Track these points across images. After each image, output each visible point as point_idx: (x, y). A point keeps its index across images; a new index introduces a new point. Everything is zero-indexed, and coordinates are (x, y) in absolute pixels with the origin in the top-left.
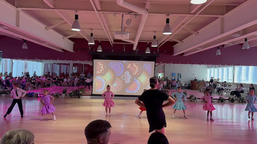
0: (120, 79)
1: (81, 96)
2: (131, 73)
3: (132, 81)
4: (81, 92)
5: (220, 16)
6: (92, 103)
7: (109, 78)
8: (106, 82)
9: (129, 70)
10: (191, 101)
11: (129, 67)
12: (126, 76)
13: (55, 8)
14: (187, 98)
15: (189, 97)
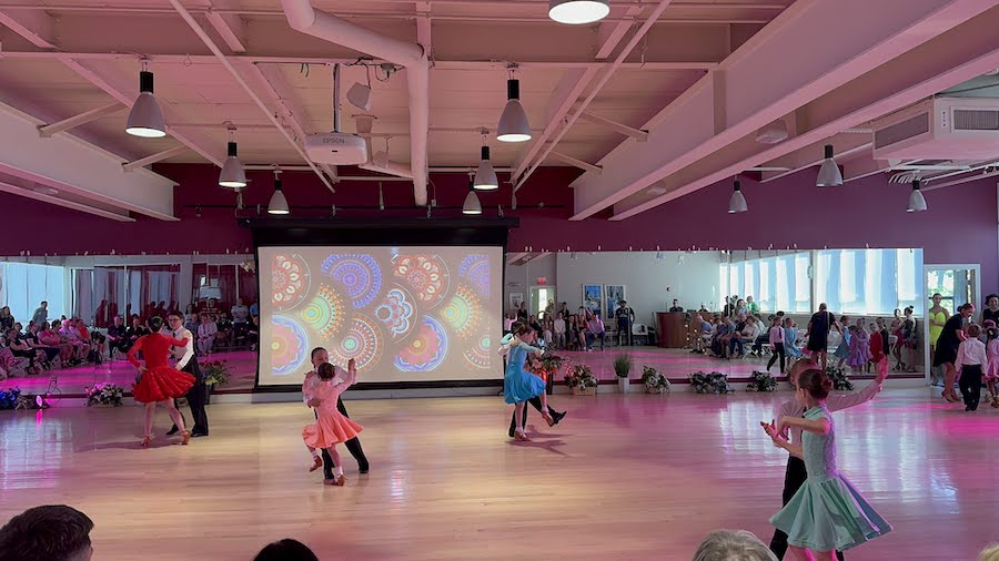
0: (368, 321)
1: (212, 396)
2: (412, 294)
3: (418, 327)
4: (214, 381)
5: (712, 67)
6: (257, 421)
7: (324, 320)
8: (312, 333)
9: (403, 282)
10: (647, 392)
11: (403, 269)
12: (394, 307)
13: (56, 46)
14: (631, 382)
15: (640, 377)
